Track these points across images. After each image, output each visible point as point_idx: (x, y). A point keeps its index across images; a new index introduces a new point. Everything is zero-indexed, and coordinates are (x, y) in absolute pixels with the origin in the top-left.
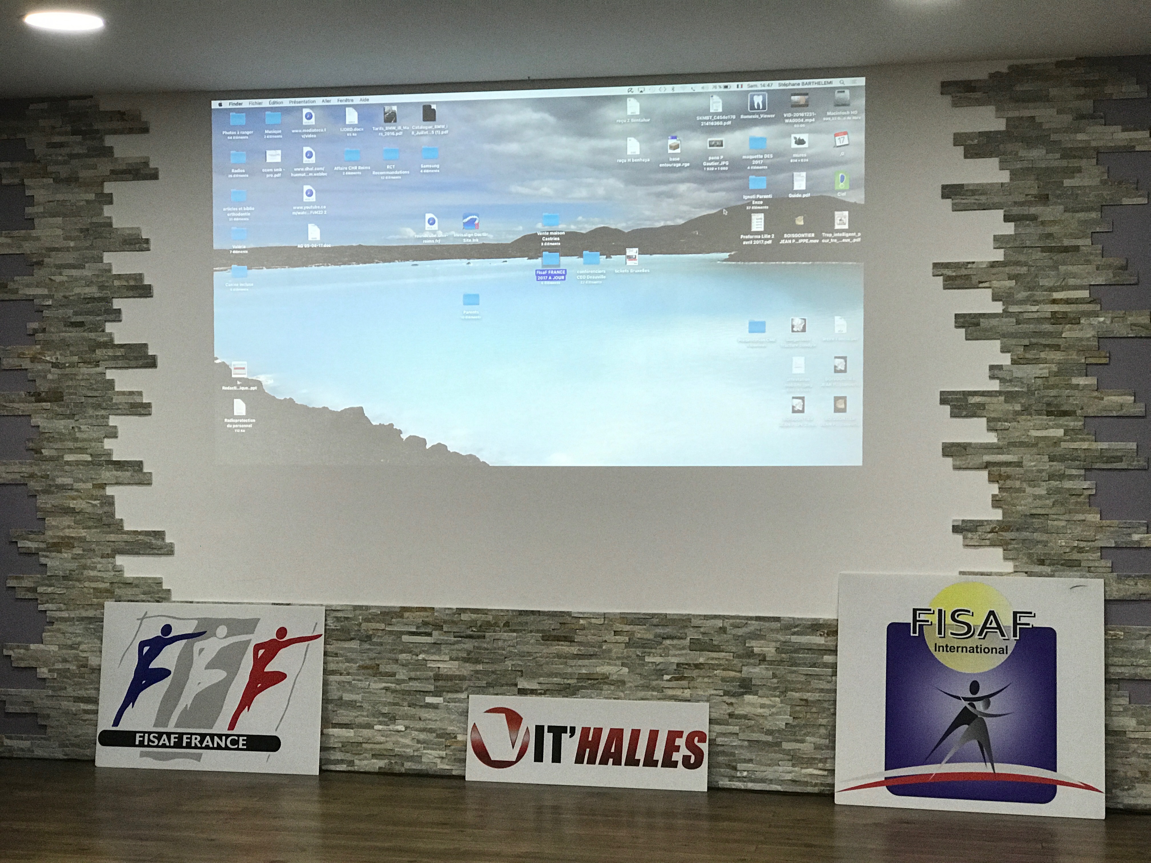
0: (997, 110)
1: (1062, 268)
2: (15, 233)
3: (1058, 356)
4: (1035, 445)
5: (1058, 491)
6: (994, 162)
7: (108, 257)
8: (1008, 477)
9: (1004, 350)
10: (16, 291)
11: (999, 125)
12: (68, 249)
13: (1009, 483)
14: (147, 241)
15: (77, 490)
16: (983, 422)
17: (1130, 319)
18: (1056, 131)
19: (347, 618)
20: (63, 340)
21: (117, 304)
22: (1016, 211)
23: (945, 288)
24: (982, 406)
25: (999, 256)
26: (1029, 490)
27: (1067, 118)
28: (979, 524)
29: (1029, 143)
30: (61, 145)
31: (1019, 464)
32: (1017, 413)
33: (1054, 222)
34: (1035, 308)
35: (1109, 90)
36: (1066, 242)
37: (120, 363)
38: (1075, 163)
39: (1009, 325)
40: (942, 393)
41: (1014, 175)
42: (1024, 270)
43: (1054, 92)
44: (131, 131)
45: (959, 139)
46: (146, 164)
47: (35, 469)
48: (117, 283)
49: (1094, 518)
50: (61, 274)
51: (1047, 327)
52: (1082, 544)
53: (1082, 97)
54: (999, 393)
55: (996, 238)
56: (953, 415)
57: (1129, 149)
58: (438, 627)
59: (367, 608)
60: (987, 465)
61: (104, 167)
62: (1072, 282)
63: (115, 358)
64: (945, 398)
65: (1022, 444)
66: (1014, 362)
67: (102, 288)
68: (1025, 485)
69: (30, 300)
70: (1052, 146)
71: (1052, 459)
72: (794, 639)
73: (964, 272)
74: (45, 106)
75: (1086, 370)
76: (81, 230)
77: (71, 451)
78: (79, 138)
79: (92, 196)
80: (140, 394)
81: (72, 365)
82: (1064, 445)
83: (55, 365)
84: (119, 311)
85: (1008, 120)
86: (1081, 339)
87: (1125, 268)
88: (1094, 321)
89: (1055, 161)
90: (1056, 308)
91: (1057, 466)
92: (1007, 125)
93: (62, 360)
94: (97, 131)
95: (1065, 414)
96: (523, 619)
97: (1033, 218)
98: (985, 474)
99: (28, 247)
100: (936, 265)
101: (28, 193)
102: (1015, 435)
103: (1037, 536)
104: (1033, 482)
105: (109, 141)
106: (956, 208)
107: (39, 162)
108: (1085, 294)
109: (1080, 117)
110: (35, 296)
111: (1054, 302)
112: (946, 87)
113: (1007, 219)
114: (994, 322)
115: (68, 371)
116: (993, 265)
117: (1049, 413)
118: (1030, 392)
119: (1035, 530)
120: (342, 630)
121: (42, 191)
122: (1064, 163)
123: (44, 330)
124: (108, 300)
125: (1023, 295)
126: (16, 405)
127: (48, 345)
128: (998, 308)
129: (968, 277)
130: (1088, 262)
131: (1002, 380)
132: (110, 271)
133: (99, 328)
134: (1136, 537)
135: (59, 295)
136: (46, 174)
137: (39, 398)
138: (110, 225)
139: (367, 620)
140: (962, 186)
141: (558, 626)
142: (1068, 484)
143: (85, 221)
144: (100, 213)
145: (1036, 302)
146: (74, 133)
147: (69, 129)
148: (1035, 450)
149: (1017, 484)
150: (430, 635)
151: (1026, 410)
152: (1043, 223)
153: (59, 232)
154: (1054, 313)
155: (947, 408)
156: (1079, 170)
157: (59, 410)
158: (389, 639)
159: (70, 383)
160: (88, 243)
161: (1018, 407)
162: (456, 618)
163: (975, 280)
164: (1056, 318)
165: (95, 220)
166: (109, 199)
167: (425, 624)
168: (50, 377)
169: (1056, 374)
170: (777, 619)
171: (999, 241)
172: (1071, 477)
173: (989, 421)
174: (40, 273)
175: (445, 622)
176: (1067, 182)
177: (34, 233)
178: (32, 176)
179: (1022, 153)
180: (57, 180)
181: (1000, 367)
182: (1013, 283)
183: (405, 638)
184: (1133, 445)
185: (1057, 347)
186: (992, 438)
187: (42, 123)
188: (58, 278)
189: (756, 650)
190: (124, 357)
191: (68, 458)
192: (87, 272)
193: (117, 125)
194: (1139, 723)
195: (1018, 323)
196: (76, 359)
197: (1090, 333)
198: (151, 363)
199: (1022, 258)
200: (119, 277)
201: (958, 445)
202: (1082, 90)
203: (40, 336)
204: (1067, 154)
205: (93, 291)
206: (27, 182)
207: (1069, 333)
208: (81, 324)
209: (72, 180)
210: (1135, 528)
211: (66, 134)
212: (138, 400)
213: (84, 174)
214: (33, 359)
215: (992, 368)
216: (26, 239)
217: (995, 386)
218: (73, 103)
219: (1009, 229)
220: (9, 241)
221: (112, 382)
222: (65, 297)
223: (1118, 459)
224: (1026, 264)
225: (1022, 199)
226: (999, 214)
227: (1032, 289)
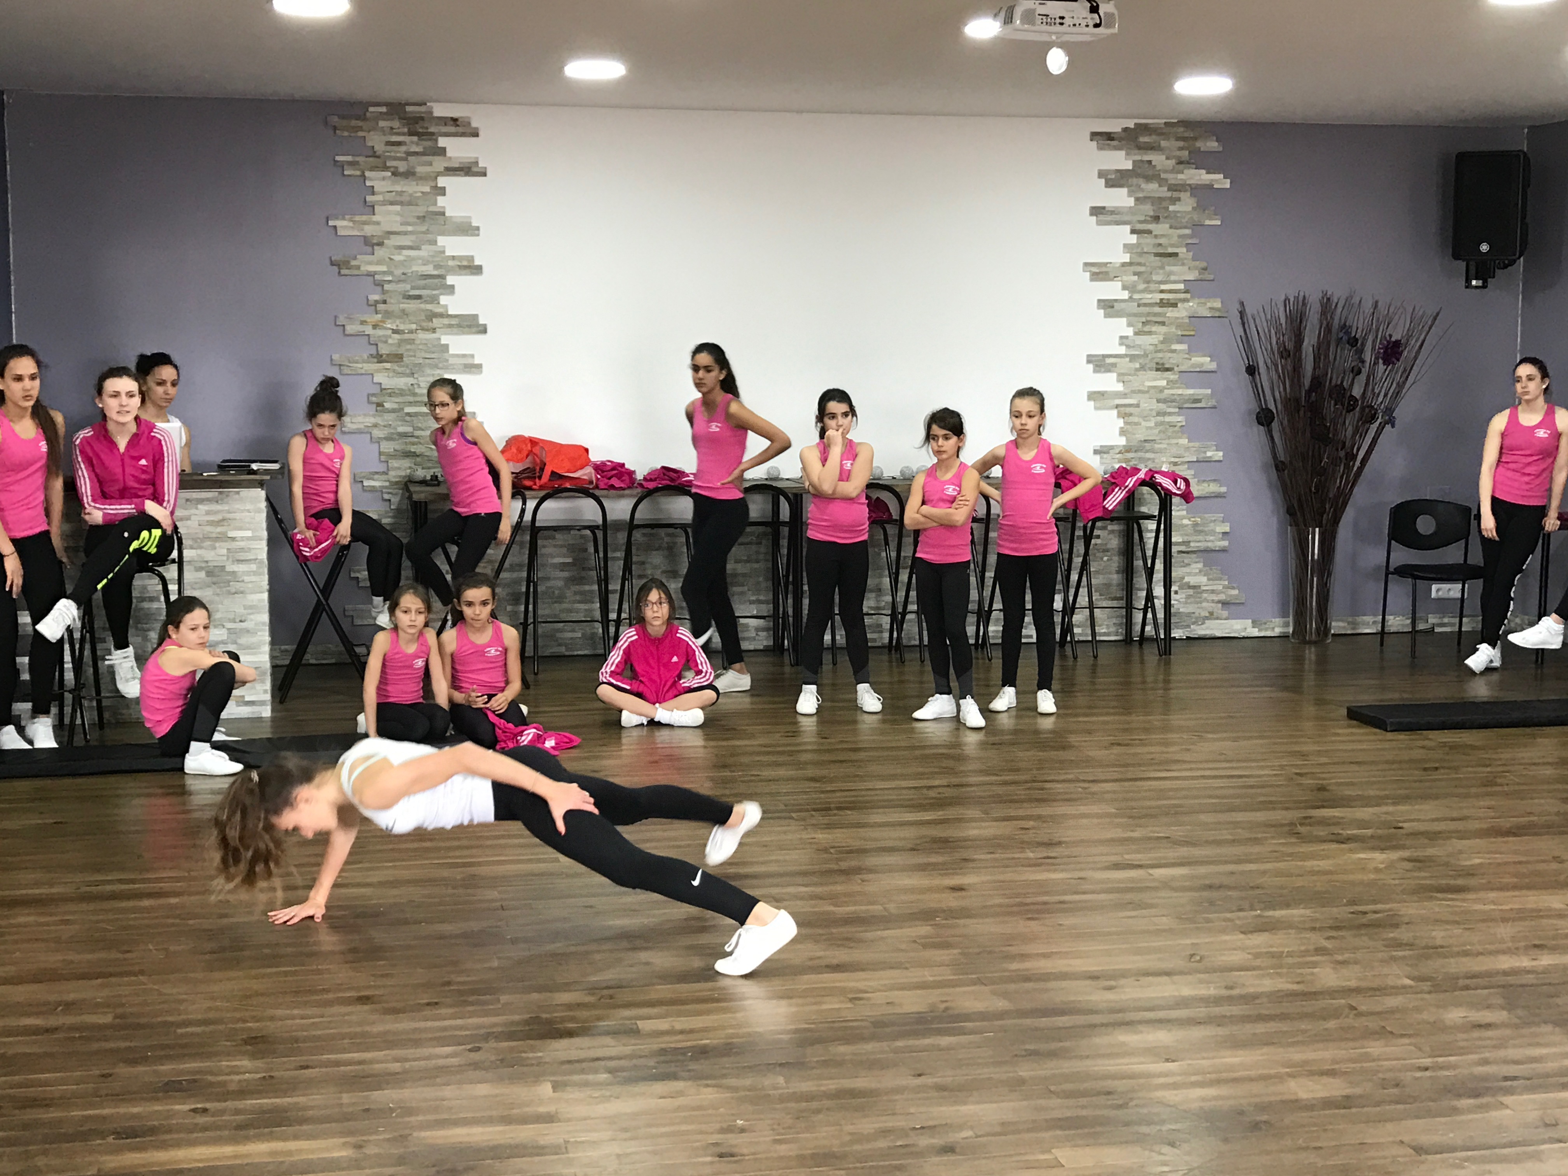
0: (1127, 154)
1: (1168, 268)
2: (357, 218)
3: (1162, 329)
4: (1147, 392)
5: (1162, 423)
6: (1124, 191)
7: (442, 241)
8: (1131, 415)
9: (1129, 325)
10: (358, 267)
11: (1129, 165)
12: (405, 233)
13: (1131, 419)
14: (478, 228)
15: (417, 437)
16: (1114, 376)
17: (1209, 305)
18: (1166, 171)
20: (403, 311)
21: (450, 280)
22: (1139, 227)
23: (1092, 280)
24: (1114, 365)
25: (1126, 258)
26: (1144, 423)
27: (1171, 163)
28: (1112, 447)
29: (1148, 179)
30: (399, 144)
31: (1138, 406)
32: (1137, 370)
33: (1163, 236)
34: (1150, 296)
35: (1199, 144)
36: (1170, 250)
37: (455, 330)
38: (1176, 194)
39: (1133, 307)
40: (1088, 356)
41: (1137, 199)
42: (1142, 269)
43: (1163, 143)
44: (463, 135)
45: (1101, 174)
46: (477, 163)
47: (378, 420)
48: (451, 263)
49: (1184, 441)
50: (399, 254)
51: (1157, 309)
52: (1176, 460)
53: (1181, 149)
54: (1126, 356)
55: (1125, 246)
56: (1095, 371)
57: (1209, 187)
60: (1117, 406)
61: (439, 164)
62: (1173, 278)
63: (450, 326)
64: (1090, 359)
65: (1140, 392)
66: (1136, 334)
67: (437, 267)
68: (1141, 420)
69: (372, 275)
70: (1162, 182)
71: (1158, 401)
73: (1104, 269)
74: (384, 109)
75: (1181, 339)
76: (418, 218)
77: (410, 404)
78: (415, 139)
79: (427, 189)
80: (472, 356)
81: (411, 332)
82: (1166, 391)
83: (395, 332)
84: (452, 287)
85: (1134, 162)
86: (1177, 318)
87: (1205, 269)
88: (1186, 305)
89: (1164, 192)
90: (1163, 296)
91: (1162, 406)
92: (1134, 166)
93: (402, 327)
94: (433, 134)
95: (1168, 370)
97: (1149, 232)
98: (1115, 412)
99: (369, 230)
100: (1086, 264)
101: (368, 183)
102: (1136, 385)
103: (1148, 455)
104: (1145, 418)
105: (442, 142)
106: (1099, 223)
107: (378, 157)
108: (1181, 286)
109: (1180, 163)
110: (375, 273)
111: (1162, 291)
112: (1094, 135)
113: (1133, 232)
114: (1123, 305)
115: (407, 336)
116: (1124, 265)
117: (1157, 370)
118: (1146, 355)
119: (1147, 451)
121: (383, 183)
122: (1169, 194)
123: (385, 302)
124: (442, 277)
125: (1142, 286)
126: (360, 366)
127: (388, 315)
128: (1125, 295)
129: (1107, 273)
130: (1183, 264)
131: (1128, 346)
132: (444, 252)
133: (435, 300)
134: (1209, 454)
135: (398, 272)
136: (385, 168)
137: (380, 358)
138: (443, 214)
140: (1104, 208)
142: (1168, 419)
143: (421, 210)
144: (435, 204)
145: (1151, 292)
146: (411, 134)
147: (406, 130)
148: (1147, 395)
149: (1136, 419)
151: (1142, 368)
152: (1156, 236)
153: (398, 218)
154: (1161, 300)
155: (1091, 366)
156: (1179, 199)
157: (400, 370)
159: (409, 347)
160: (424, 228)
161: (1137, 366)
163: (1112, 275)
164: (1162, 303)
165: (432, 209)
166: (442, 191)
168: (390, 341)
169: (1162, 342)
171: (1127, 247)
172: (1170, 414)
173: (1119, 375)
174: (380, 252)
176: (1171, 208)
177: (375, 218)
178: (372, 169)
179: (1143, 186)
180: (395, 174)
181: (1127, 337)
182: (1136, 278)
184: (1209, 391)
185: (1163, 323)
186: (1120, 387)
187: (382, 124)
188: (397, 258)
190: (459, 326)
191: (408, 410)
192: (425, 251)
193: (452, 129)
194: (1209, 579)
195: (1139, 306)
196: (414, 326)
197: (1184, 314)
198: (483, 330)
199: (1142, 260)
200: (453, 258)
201: (1099, 392)
202: (1181, 144)
203: (381, 307)
204: (1173, 188)
205: (429, 270)
206: (367, 174)
207: (1171, 313)
208: (419, 297)
209: (409, 174)
210: (1208, 448)
211: (403, 134)
212: (469, 361)
213: (420, 170)
214: (375, 327)
215: (1121, 337)
216: (365, 223)
217: (1122, 350)
218: (409, 109)
219: (1133, 239)
220: (351, 224)
221: (446, 347)
222: (404, 274)
223: (1198, 401)
224: (1144, 265)
225: (1143, 218)
226: (1128, 228)
227: (1148, 282)
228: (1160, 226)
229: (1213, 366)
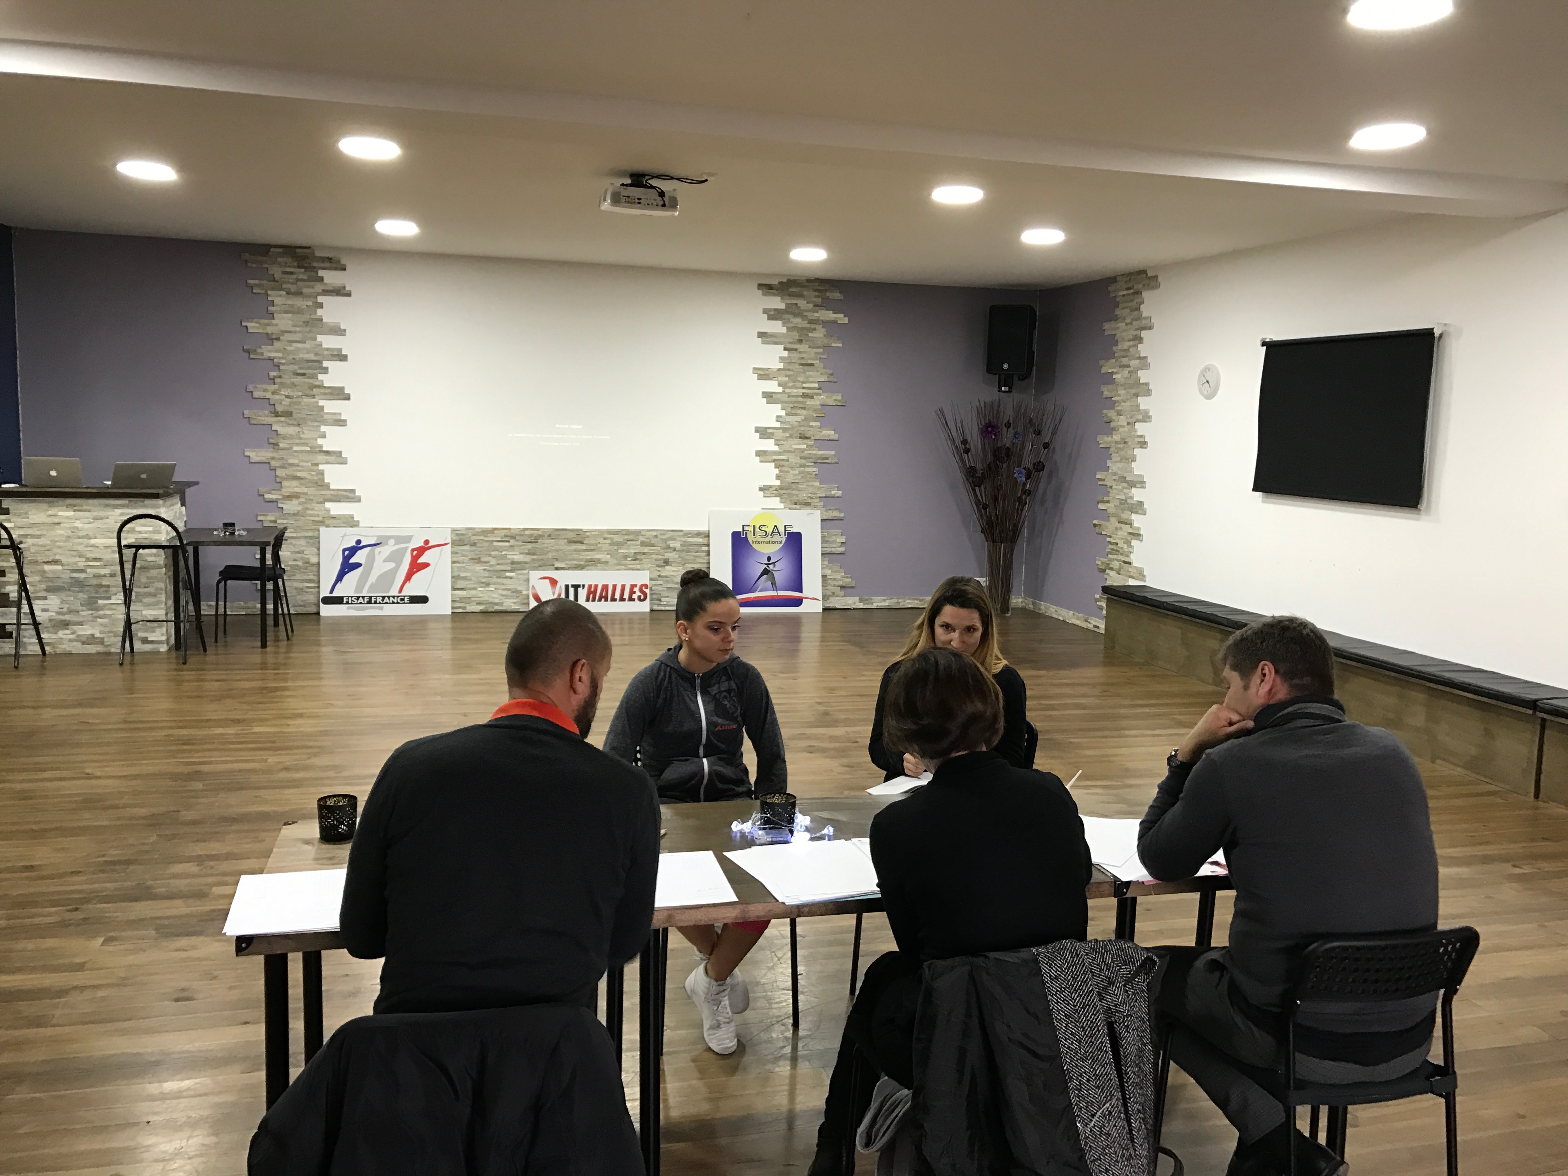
0: (782, 299)
1: (808, 373)
2: (262, 321)
3: (804, 412)
4: (794, 452)
5: (803, 472)
6: (780, 323)
7: (320, 338)
8: (783, 466)
9: (783, 409)
10: (262, 354)
11: (782, 306)
12: (295, 332)
13: (784, 469)
14: (345, 330)
15: (302, 467)
16: (772, 441)
17: (834, 398)
18: (806, 311)
19: (462, 534)
20: (293, 383)
21: (325, 364)
22: (789, 346)
23: (758, 379)
24: (773, 434)
25: (781, 366)
26: (791, 472)
27: (811, 306)
28: (771, 486)
29: (795, 315)
30: (292, 273)
31: (788, 460)
32: (787, 437)
33: (805, 352)
34: (796, 391)
35: (828, 294)
36: (810, 362)
37: (328, 397)
38: (813, 326)
39: (785, 397)
40: (756, 427)
41: (788, 329)
42: (791, 373)
43: (805, 293)
44: (335, 269)
45: (765, 311)
46: (344, 288)
47: (275, 455)
48: (325, 352)
49: (817, 484)
50: (291, 346)
51: (800, 399)
52: (812, 496)
53: (817, 297)
54: (780, 428)
55: (781, 358)
56: (760, 438)
57: (835, 322)
58: (513, 537)
59: (474, 529)
60: (774, 461)
61: (319, 287)
62: (811, 379)
63: (325, 394)
64: (757, 430)
65: (789, 451)
66: (787, 414)
67: (316, 354)
68: (789, 470)
69: (271, 359)
70: (804, 317)
71: (801, 458)
72: (689, 540)
73: (766, 372)
74: (281, 250)
75: (817, 418)
76: (304, 322)
77: (297, 444)
78: (303, 270)
79: (310, 303)
80: (340, 414)
81: (298, 397)
82: (806, 452)
83: (287, 397)
84: (327, 368)
85: (786, 304)
86: (814, 405)
87: (832, 374)
88: (820, 397)
89: (805, 324)
90: (804, 391)
91: (803, 461)
92: (786, 306)
93: (291, 394)
94: (314, 267)
95: (807, 438)
96: (558, 533)
97: (796, 350)
98: (773, 464)
99: (269, 330)
100: (755, 369)
101: (270, 298)
102: (786, 447)
103: (794, 492)
104: (792, 468)
105: (321, 273)
106: (764, 343)
107: (277, 282)
108: (816, 385)
109: (816, 306)
110: (275, 358)
111: (804, 388)
112: (760, 286)
113: (785, 349)
114: (779, 396)
115: (295, 400)
116: (779, 370)
117: (800, 438)
118: (793, 428)
119: (793, 490)
120: (460, 540)
121: (280, 299)
122: (808, 326)
123: (280, 377)
124: (320, 362)
125: (790, 384)
126: (263, 419)
127: (283, 385)
128: (780, 390)
129: (768, 375)
130: (817, 371)
131: (781, 422)
132: (321, 345)
133: (314, 377)
134: (833, 492)
135: (291, 357)
136: (281, 289)
137: (277, 414)
138: (321, 320)
139: (474, 535)
140: (767, 333)
141: (575, 536)
142: (807, 469)
143: (306, 317)
144: (316, 313)
145: (796, 388)
146: (299, 267)
147: (296, 264)
148: (793, 454)
149: (786, 469)
150: (508, 541)
151: (791, 436)
152: (800, 352)
153: (290, 322)
154: (803, 393)
155: (758, 434)
156: (815, 329)
157: (291, 422)
158: (487, 544)
159: (296, 407)
160: (308, 329)
161: (788, 435)
162: (522, 533)
163: (771, 376)
164: (804, 396)
165: (313, 316)
166: (321, 306)
167: (506, 536)
168: (284, 403)
169: (803, 420)
170: (681, 531)
171: (782, 359)
172: (809, 466)
173: (776, 440)
174: (277, 344)
175: (517, 535)
176: (810, 335)
177: (274, 322)
178: (273, 289)
179: (792, 320)
180: (288, 293)
181: (781, 417)
182: (787, 379)
183: (496, 544)
184: (833, 453)
185: (804, 408)
186: (776, 448)
187: (280, 260)
188: (289, 348)
189: (671, 545)
190: (331, 394)
191: (295, 448)
192: (308, 345)
193: (327, 265)
194: (832, 572)
195: (789, 396)
196: (300, 394)
197: (818, 403)
198: (348, 398)
199: (791, 368)
200: (328, 349)
201: (763, 451)
202: (817, 294)
203: (277, 380)
204: (811, 322)
205: (312, 357)
206: (269, 292)
207: (809, 402)
208: (303, 375)
209: (299, 294)
210: (833, 488)
211: (294, 267)
212: (338, 417)
213: (305, 290)
214: (273, 393)
215: (777, 417)
216: (269, 325)
217: (778, 425)
218: (298, 250)
219: (785, 354)
220: (257, 325)
221: (322, 407)
222: (294, 359)
223: (827, 459)
224: (792, 370)
225: (791, 340)
226: (782, 347)
227: (794, 382)
228: (802, 346)
229: (836, 437)
